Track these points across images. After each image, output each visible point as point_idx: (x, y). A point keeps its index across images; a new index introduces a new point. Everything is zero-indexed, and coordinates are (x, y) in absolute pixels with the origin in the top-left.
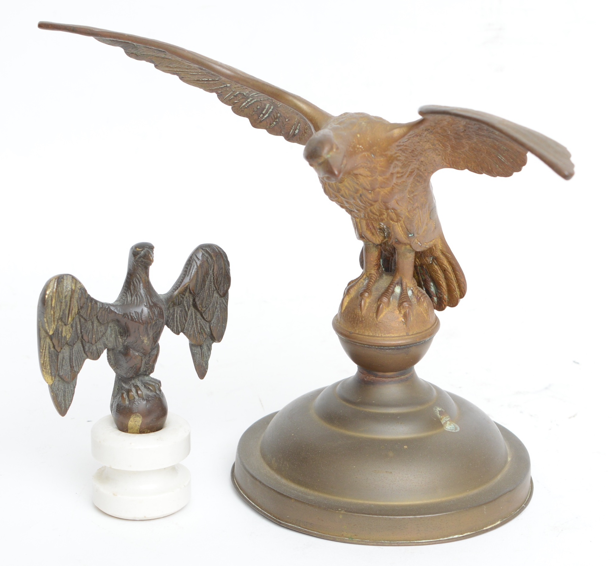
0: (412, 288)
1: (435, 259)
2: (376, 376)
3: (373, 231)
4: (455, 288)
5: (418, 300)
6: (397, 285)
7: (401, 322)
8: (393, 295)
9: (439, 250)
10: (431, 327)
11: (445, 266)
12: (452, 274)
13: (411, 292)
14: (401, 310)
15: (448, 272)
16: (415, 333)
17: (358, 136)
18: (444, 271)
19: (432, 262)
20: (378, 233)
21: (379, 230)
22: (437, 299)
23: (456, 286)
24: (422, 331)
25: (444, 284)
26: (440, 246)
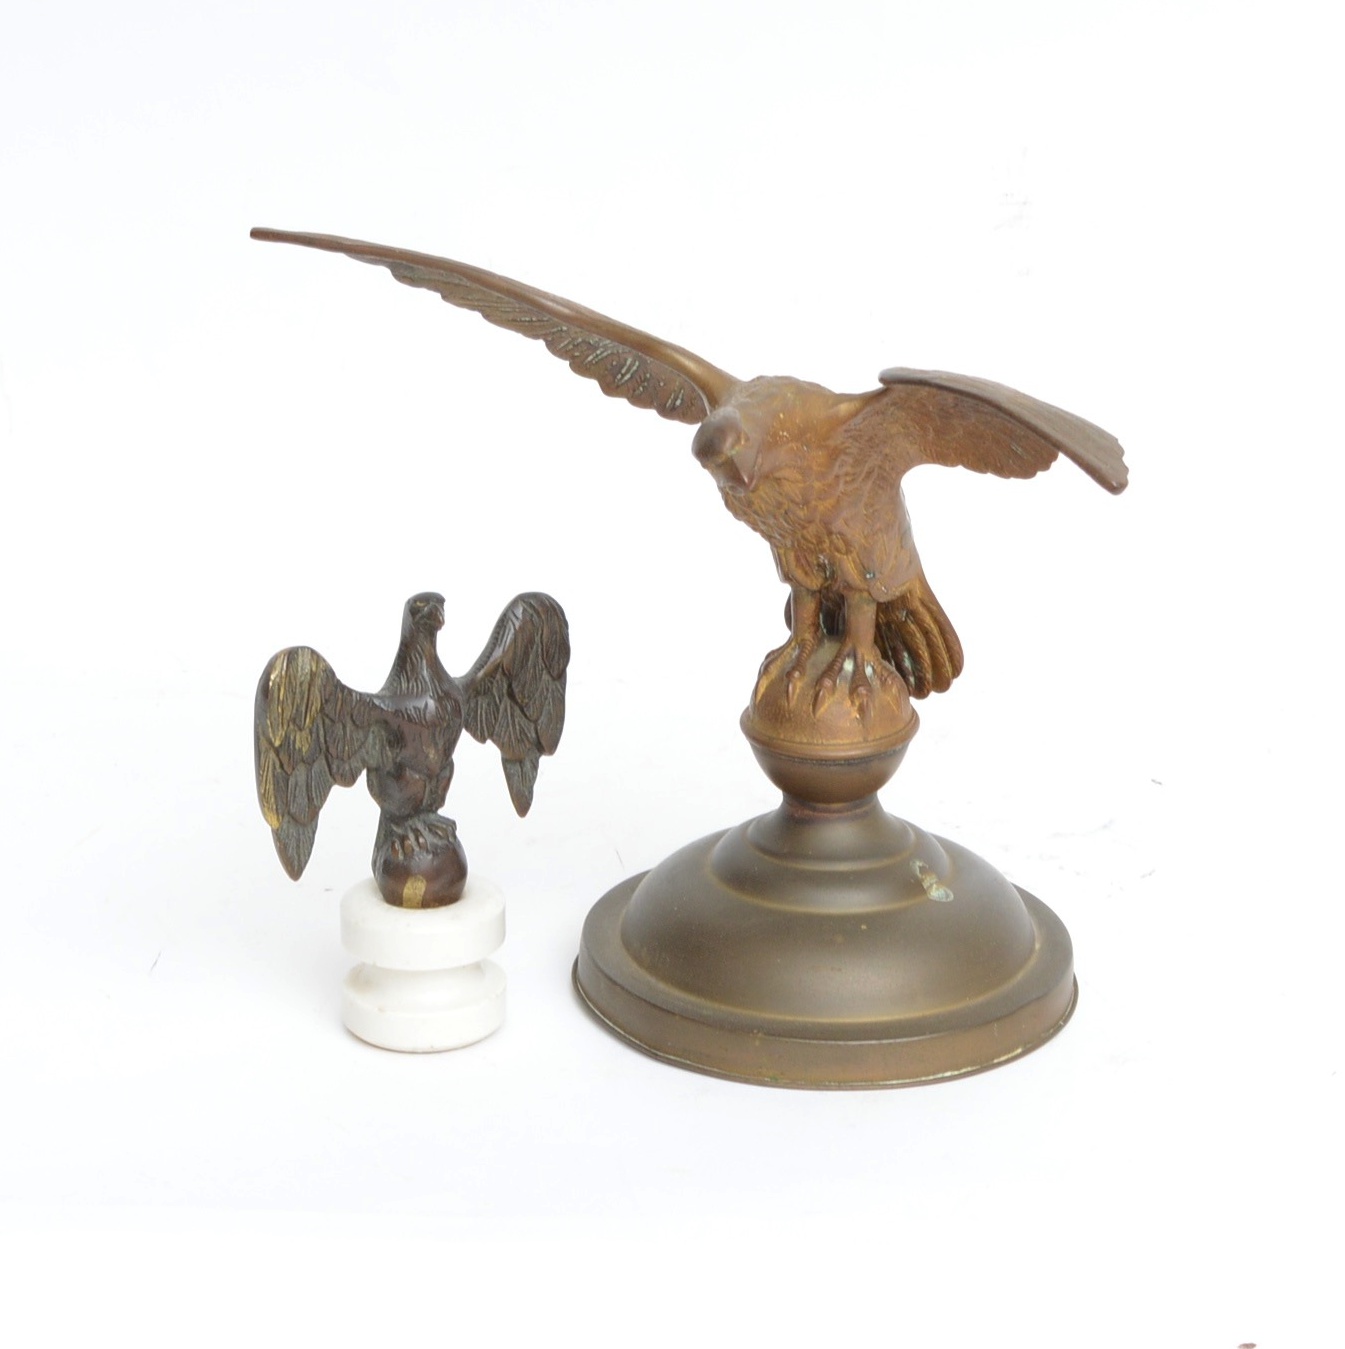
0: (872, 663)
1: (911, 614)
2: (814, 809)
3: (807, 568)
4: (945, 661)
5: (883, 683)
6: (847, 658)
7: (854, 720)
8: (841, 675)
9: (918, 598)
10: (904, 728)
11: (928, 625)
12: (939, 639)
13: (872, 668)
14: (855, 700)
15: (933, 635)
16: (878, 737)
17: (781, 416)
18: (926, 633)
19: (906, 619)
20: (814, 571)
21: (816, 568)
22: (915, 679)
23: (946, 659)
25: (925, 654)
26: (919, 592)
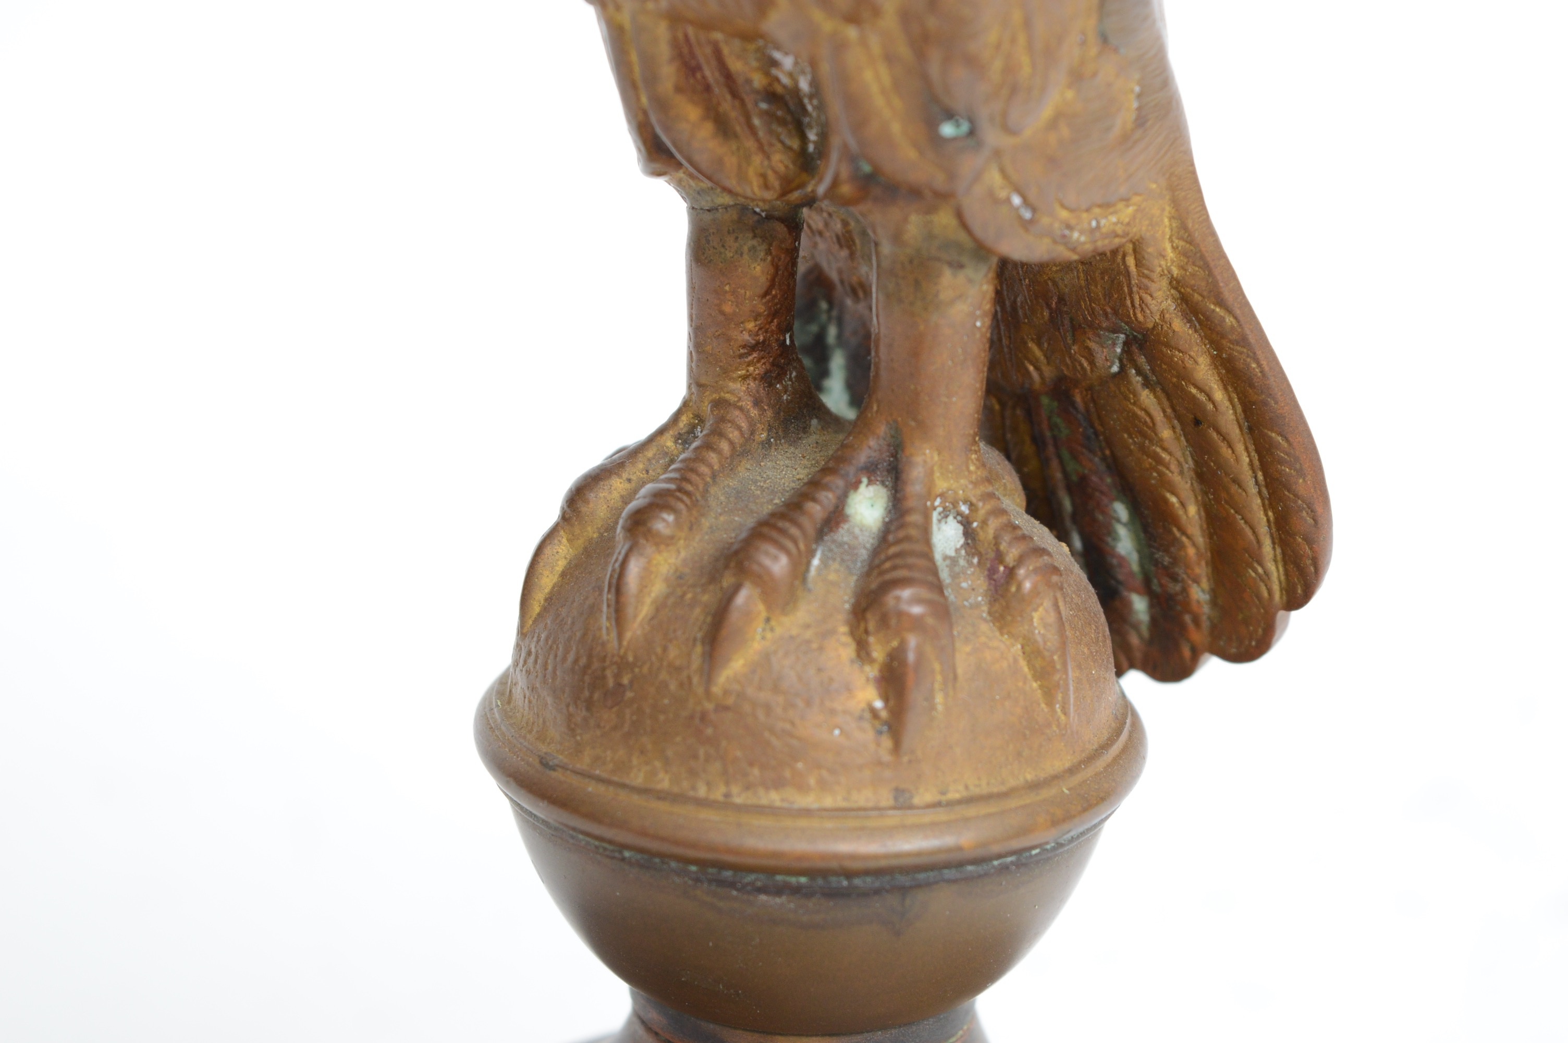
0: (964, 509)
1: (1141, 348)
3: (727, 105)
4: (1258, 541)
5: (1000, 585)
6: (865, 480)
7: (861, 718)
8: (834, 541)
9: (1164, 283)
11: (1201, 390)
12: (1240, 448)
13: (960, 528)
14: (872, 639)
15: (1219, 432)
16: (953, 795)
18: (1194, 424)
19: (1122, 367)
20: (756, 122)
21: (764, 106)
22: (1151, 606)
23: (1263, 529)
24: (1003, 789)
25: (1190, 512)
26: (1170, 254)
